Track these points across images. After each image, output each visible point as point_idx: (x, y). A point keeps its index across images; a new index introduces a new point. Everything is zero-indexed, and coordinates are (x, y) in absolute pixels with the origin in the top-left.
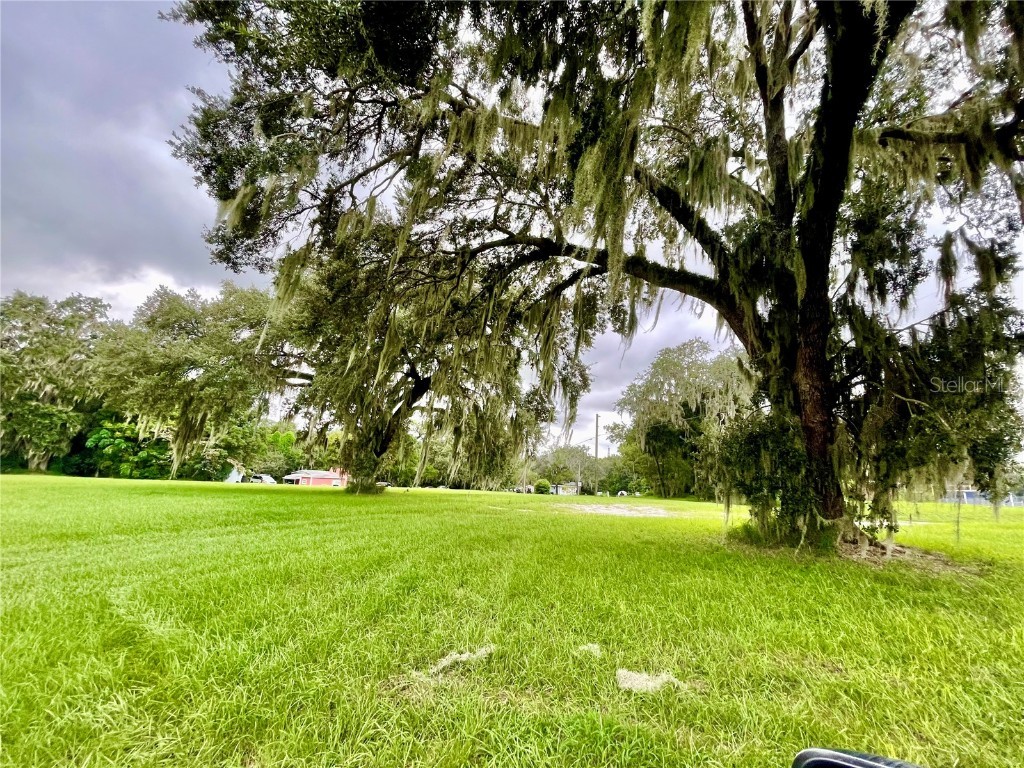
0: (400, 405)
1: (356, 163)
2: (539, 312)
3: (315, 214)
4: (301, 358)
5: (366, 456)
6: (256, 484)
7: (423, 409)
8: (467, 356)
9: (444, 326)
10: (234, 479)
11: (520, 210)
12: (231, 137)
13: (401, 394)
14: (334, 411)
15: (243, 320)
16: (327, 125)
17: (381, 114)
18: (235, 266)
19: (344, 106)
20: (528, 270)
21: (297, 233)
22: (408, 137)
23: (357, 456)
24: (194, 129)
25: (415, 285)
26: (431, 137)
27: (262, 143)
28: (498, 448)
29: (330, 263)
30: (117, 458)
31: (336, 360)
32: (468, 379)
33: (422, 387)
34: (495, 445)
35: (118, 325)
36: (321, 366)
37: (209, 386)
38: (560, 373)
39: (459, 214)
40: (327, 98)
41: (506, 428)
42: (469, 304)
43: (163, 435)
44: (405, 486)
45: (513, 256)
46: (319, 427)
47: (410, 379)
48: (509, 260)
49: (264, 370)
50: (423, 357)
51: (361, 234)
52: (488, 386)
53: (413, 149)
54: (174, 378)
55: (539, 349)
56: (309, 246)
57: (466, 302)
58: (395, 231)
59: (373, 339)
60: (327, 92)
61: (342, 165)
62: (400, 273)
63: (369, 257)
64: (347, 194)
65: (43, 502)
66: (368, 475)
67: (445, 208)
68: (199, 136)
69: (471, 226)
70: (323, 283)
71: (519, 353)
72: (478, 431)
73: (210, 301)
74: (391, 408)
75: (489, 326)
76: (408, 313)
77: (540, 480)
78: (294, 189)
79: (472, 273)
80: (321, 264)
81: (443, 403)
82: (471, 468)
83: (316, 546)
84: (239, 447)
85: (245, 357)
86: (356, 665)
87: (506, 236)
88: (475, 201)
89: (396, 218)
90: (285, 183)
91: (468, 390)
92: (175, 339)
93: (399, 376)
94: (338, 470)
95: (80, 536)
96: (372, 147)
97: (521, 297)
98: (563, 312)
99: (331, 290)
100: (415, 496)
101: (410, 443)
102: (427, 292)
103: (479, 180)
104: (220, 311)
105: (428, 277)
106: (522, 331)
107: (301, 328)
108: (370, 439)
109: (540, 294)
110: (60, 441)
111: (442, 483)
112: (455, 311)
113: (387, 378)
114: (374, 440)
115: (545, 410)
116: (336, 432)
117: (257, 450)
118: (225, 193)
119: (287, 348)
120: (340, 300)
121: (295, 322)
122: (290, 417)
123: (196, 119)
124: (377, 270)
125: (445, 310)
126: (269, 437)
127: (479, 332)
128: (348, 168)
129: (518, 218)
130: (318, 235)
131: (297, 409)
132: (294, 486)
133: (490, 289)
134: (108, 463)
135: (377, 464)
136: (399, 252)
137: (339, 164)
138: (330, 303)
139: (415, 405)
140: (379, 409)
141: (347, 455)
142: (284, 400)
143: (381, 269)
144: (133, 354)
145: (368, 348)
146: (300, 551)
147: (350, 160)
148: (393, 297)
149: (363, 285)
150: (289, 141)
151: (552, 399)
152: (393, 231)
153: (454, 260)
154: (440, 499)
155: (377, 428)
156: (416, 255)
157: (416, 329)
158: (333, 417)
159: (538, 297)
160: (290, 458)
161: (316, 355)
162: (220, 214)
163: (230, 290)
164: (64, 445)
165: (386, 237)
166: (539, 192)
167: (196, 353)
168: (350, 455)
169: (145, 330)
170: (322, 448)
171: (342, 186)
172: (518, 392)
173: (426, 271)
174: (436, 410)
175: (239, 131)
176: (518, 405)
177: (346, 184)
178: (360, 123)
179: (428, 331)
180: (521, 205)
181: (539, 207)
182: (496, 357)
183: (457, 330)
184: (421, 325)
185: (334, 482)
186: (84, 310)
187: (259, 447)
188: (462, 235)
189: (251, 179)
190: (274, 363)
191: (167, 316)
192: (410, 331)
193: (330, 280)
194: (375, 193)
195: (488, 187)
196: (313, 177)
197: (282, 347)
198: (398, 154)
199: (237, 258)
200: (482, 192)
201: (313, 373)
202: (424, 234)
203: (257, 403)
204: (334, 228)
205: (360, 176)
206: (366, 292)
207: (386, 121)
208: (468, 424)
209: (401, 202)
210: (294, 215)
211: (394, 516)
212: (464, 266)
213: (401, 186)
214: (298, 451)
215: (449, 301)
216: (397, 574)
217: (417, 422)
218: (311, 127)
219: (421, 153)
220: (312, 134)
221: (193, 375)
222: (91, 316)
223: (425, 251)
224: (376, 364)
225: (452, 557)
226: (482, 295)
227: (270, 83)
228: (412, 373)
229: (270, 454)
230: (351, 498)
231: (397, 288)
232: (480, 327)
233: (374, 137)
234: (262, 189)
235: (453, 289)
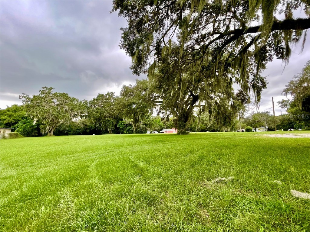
0: (189, 106)
1: (163, 31)
2: (238, 60)
3: (155, 52)
4: (158, 97)
5: (181, 123)
6: (153, 134)
7: (197, 106)
8: (210, 85)
9: (200, 76)
10: (148, 133)
11: (224, 22)
12: (131, 38)
13: (189, 102)
14: (170, 111)
15: (142, 89)
16: (153, 22)
17: (168, 10)
18: (138, 74)
19: (156, 14)
20: (231, 45)
21: (151, 59)
22: (178, 14)
23: (179, 123)
24: (122, 39)
25: (188, 64)
26: (185, 10)
27: (138, 36)
28: (227, 116)
29: (161, 66)
30: (123, 129)
31: (168, 95)
32: (212, 93)
33: (195, 99)
34: (225, 115)
35: (117, 97)
36: (164, 98)
37: (138, 108)
38: (251, 83)
39: (199, 34)
40: (151, 13)
41: (229, 109)
42: (208, 66)
43: (131, 123)
44: (195, 132)
45: (223, 42)
46: (167, 116)
47: (191, 97)
48: (222, 44)
49: (149, 103)
50: (194, 88)
51: (168, 53)
52: (220, 94)
53: (180, 17)
54: (130, 108)
55: (240, 75)
56: (155, 62)
57: (207, 65)
59: (178, 86)
60: (151, 12)
61: (159, 33)
62: (182, 62)
63: (172, 60)
64: (162, 42)
65: (113, 140)
66: (183, 129)
67: (194, 34)
68: (124, 41)
69: (204, 37)
70: (160, 72)
71: (231, 79)
72: (218, 111)
73: (134, 86)
74: (187, 107)
75: (217, 72)
76: (187, 75)
77: (247, 127)
78: (148, 46)
79: (208, 54)
80: (159, 67)
81: (203, 103)
82: (218, 124)
84: (148, 124)
85: (145, 99)
87: (219, 35)
88: (204, 26)
89: (178, 44)
90: (146, 46)
91: (212, 97)
92: (129, 98)
93: (188, 96)
94: (174, 128)
96: (167, 23)
97: (229, 57)
98: (249, 58)
99: (163, 74)
100: (199, 134)
101: (194, 117)
102: (192, 66)
103: (205, 18)
104: (137, 88)
105: (192, 60)
106: (231, 70)
107: (157, 88)
108: (182, 118)
109: (237, 53)
110: (113, 126)
111: (207, 130)
112: (203, 70)
113: (184, 98)
114: (183, 118)
115: (245, 99)
116: (171, 117)
117: (152, 124)
118: (132, 54)
119: (154, 95)
120: (166, 76)
121: (155, 86)
122: (158, 115)
123: (122, 37)
124: (175, 63)
125: (199, 71)
126: (155, 121)
127: (213, 75)
128: (161, 34)
129: (223, 26)
130: (157, 58)
131: (160, 112)
132: (163, 134)
133: (215, 58)
134: (122, 131)
135: (185, 125)
136: (181, 55)
137: (158, 33)
138: (164, 78)
139: (194, 105)
140: (183, 108)
141: (176, 124)
142: (156, 110)
143: (176, 62)
144: (122, 104)
145: (176, 89)
147: (161, 31)
148: (181, 71)
149: (172, 69)
150: (144, 32)
151: (248, 94)
152: (178, 48)
153: (200, 51)
154: (208, 135)
155: (183, 114)
156: (186, 54)
157: (191, 80)
158: (170, 113)
159: (237, 55)
160: (160, 126)
161: (162, 95)
162: (132, 61)
163: (138, 82)
164: (114, 127)
165: (176, 51)
166: (231, 11)
167: (134, 100)
168: (177, 123)
169: (123, 97)
170: (168, 122)
171: (160, 40)
172: (233, 94)
173: (191, 59)
174: (202, 106)
175: (132, 35)
176: (233, 99)
177: (161, 39)
178: (162, 17)
179: (195, 79)
180: (224, 20)
181: (232, 17)
182: (222, 83)
183: (205, 77)
184: (192, 78)
185: (174, 132)
186: (111, 94)
187: (153, 124)
188: (202, 41)
189: (138, 48)
190: (152, 99)
191: (127, 92)
192: (189, 81)
193: (162, 71)
194: (170, 38)
195: (209, 18)
196: (152, 41)
197: (153, 95)
198: (175, 21)
199: (138, 71)
200: (207, 22)
201: (162, 101)
202: (188, 46)
203: (149, 111)
204: (161, 54)
205: (165, 34)
206: (173, 71)
207: (169, 11)
208: (214, 109)
209: (179, 37)
210: (149, 54)
211: (193, 140)
212: (204, 52)
213: (178, 32)
214: (161, 123)
215: (200, 67)
217: (196, 110)
218: (149, 25)
219: (183, 17)
220: (150, 27)
221: (134, 106)
222: (112, 96)
223: (189, 52)
224: (179, 93)
226: (213, 61)
227: (136, 17)
228: (192, 94)
229: (155, 125)
230: (179, 136)
231: (183, 67)
232: (213, 73)
233: (167, 19)
234: (141, 50)
235: (201, 62)
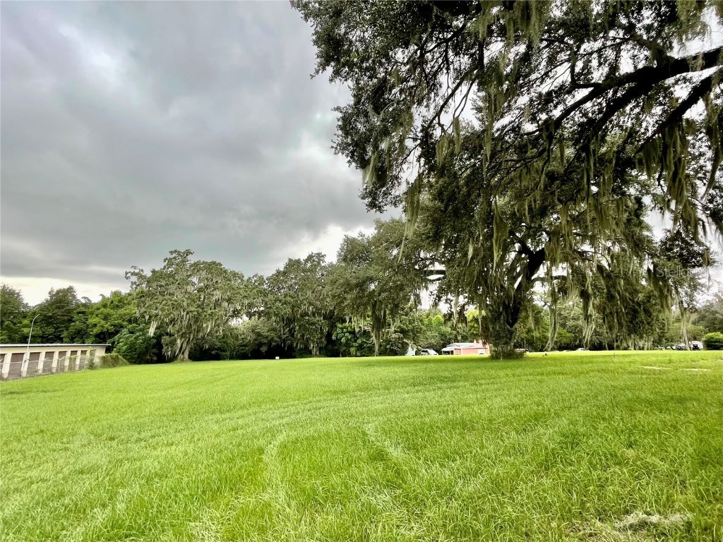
0: (519, 279)
1: (437, 99)
2: (655, 149)
3: (418, 151)
4: (433, 260)
5: (500, 327)
6: (424, 357)
7: (542, 280)
8: (577, 220)
9: (544, 200)
10: (411, 353)
11: (600, 57)
12: (359, 126)
13: (518, 269)
14: (466, 295)
15: (391, 243)
16: (411, 83)
17: (446, 51)
18: (380, 209)
19: (417, 63)
20: (628, 112)
21: (410, 170)
22: (472, 55)
23: (493, 328)
24: (340, 132)
25: (508, 173)
26: (490, 43)
27: (376, 120)
28: (639, 304)
29: (437, 182)
30: (348, 345)
31: (458, 255)
32: (583, 242)
33: (536, 260)
34: (633, 302)
35: (331, 265)
36: (448, 262)
37: (383, 292)
38: (705, 208)
39: (533, 94)
40: (405, 65)
41: (644, 282)
42: (565, 171)
43: (366, 328)
44: (541, 351)
45: (604, 105)
46: (458, 309)
47: (523, 256)
48: (600, 111)
49: (412, 275)
50: (531, 233)
51: (453, 150)
52: (609, 244)
53: (478, 62)
54: (363, 290)
55: (665, 189)
56: (420, 176)
57: (562, 171)
58: (479, 136)
59: (483, 230)
60: (406, 60)
61: (427, 106)
62: (492, 168)
63: (464, 165)
64: (437, 125)
65: (323, 373)
66: (506, 343)
67: (518, 95)
68: (344, 135)
69: (547, 100)
70: (435, 199)
71: (638, 201)
72: (609, 291)
73: (371, 236)
74: (513, 284)
75: (593, 184)
76: (507, 199)
77: (710, 334)
78: (401, 141)
79: (561, 140)
80: (431, 186)
81: (561, 270)
82: (611, 328)
83: (480, 402)
84: (408, 330)
85: (398, 267)
86: (538, 503)
87: (592, 88)
88: (546, 74)
89: (477, 126)
90: (395, 140)
91: (586, 252)
92: (359, 266)
93: (513, 255)
94: (480, 341)
95: (343, 392)
96: (446, 80)
97: (625, 142)
98: (689, 138)
99: (442, 202)
100: (554, 359)
101: (537, 312)
102: (520, 176)
103: (545, 54)
104: (377, 240)
105: (517, 162)
106: (637, 176)
107: (428, 238)
108: (501, 313)
109: (651, 129)
110: (321, 338)
111: (580, 346)
112: (552, 182)
113: (502, 259)
114: (504, 313)
115: (694, 255)
116: (472, 311)
117: (420, 331)
118: (363, 164)
119: (422, 255)
120: (450, 208)
121: (423, 234)
122: (436, 305)
123: (340, 126)
124: (472, 173)
125: (542, 185)
126: (426, 321)
127: (584, 194)
128: (432, 106)
129: (600, 64)
130: (424, 166)
131: (439, 298)
132: (450, 356)
133: (585, 148)
134: (344, 348)
135: (511, 333)
136: (487, 149)
137: (426, 107)
138: (444, 212)
139: (533, 278)
140: (502, 287)
141: (485, 329)
142: (428, 293)
143: (476, 171)
144: (342, 281)
145: (481, 238)
146: (468, 405)
147: (432, 100)
148: (491, 190)
149: (465, 189)
150: (391, 109)
151: (703, 240)
152: (478, 137)
153: (540, 136)
154: (581, 361)
155: (504, 303)
156: (502, 148)
157: (518, 211)
158: (466, 300)
159: (649, 134)
160: (443, 335)
161: (443, 255)
162: (364, 178)
163: (380, 225)
164: (323, 339)
165: (474, 143)
166: (621, 26)
167: (371, 272)
168: (487, 328)
169: (343, 265)
170: (464, 325)
171: (432, 122)
172: (650, 242)
173: (515, 158)
174: (556, 278)
175: (362, 120)
176: (652, 256)
177: (434, 118)
178: (433, 67)
179: (530, 209)
180: (599, 51)
181: (624, 41)
182: (611, 212)
183: (559, 200)
184: (522, 205)
185: (480, 351)
186: (316, 259)
187: (421, 329)
188: (541, 111)
189: (376, 147)
190: (417, 267)
191: (354, 252)
192: (514, 214)
193: (439, 196)
194: (456, 115)
195: (558, 53)
196: (412, 126)
197: (419, 254)
198: (466, 74)
199: (380, 203)
200: (552, 62)
201: (444, 269)
202: (504, 127)
203: (412, 298)
204: (434, 156)
205: (443, 107)
206: (469, 194)
207: (450, 53)
208: (595, 286)
209: (479, 110)
210: (406, 158)
211: (539, 378)
212: (550, 138)
213: (475, 97)
214: (447, 329)
215: (544, 176)
216: (556, 429)
217: (539, 292)
218: (401, 91)
219: (486, 61)
220: (403, 96)
221: (372, 287)
222: (319, 263)
223: (509, 140)
224: (491, 249)
225: (612, 417)
226: (578, 157)
227: (371, 77)
228: (524, 249)
229: (429, 333)
230: (496, 363)
231: (493, 182)
232: (583, 189)
233: (445, 71)
234: (383, 150)
235: (545, 164)
